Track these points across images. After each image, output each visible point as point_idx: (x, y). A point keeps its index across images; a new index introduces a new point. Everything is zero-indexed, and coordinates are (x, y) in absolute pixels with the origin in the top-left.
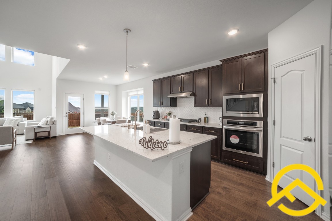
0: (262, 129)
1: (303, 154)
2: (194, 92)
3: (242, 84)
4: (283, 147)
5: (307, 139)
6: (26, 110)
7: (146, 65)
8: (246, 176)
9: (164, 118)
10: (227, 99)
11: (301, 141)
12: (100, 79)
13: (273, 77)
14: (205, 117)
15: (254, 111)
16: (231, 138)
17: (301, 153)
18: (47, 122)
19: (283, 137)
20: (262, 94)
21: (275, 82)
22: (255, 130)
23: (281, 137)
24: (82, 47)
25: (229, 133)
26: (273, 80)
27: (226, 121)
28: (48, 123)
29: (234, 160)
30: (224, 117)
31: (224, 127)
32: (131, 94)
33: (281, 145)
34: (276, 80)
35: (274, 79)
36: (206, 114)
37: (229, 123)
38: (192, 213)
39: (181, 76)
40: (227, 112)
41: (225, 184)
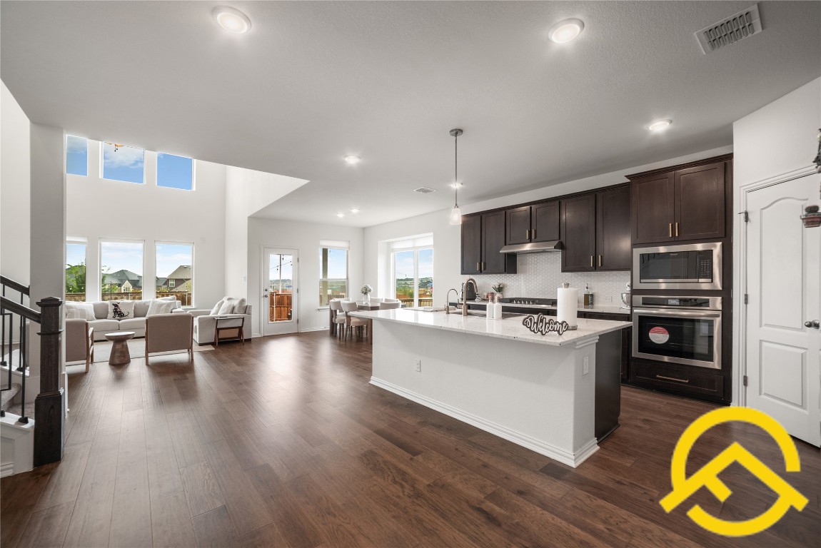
0: (720, 313)
1: (805, 353)
2: (563, 239)
3: (675, 224)
4: (764, 344)
5: (813, 325)
6: (122, 288)
7: (456, 186)
8: (686, 405)
9: (485, 297)
10: (642, 256)
11: (801, 330)
12: (338, 215)
13: (743, 210)
14: (586, 293)
15: (701, 278)
16: (650, 334)
17: (803, 351)
18: (234, 308)
19: (766, 325)
20: (719, 244)
21: (747, 219)
22: (702, 314)
23: (761, 326)
24: (352, 160)
25: (647, 323)
26: (743, 216)
27: (638, 299)
28: (236, 310)
29: (658, 376)
30: (634, 292)
31: (635, 311)
32: (397, 246)
33: (761, 341)
34: (750, 217)
35: (746, 214)
36: (587, 288)
37: (646, 303)
38: (598, 448)
39: (531, 208)
40: (642, 281)
41: (646, 415)
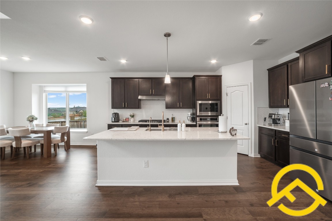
9: (125, 120)
10: (200, 104)
14: (173, 117)
15: (215, 112)
20: (219, 102)
21: (227, 95)
30: (197, 116)
31: (198, 123)
32: (48, 89)
36: (172, 115)
39: (152, 80)
40: (200, 112)
